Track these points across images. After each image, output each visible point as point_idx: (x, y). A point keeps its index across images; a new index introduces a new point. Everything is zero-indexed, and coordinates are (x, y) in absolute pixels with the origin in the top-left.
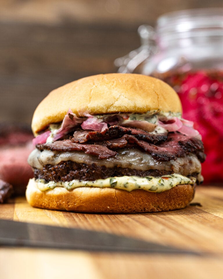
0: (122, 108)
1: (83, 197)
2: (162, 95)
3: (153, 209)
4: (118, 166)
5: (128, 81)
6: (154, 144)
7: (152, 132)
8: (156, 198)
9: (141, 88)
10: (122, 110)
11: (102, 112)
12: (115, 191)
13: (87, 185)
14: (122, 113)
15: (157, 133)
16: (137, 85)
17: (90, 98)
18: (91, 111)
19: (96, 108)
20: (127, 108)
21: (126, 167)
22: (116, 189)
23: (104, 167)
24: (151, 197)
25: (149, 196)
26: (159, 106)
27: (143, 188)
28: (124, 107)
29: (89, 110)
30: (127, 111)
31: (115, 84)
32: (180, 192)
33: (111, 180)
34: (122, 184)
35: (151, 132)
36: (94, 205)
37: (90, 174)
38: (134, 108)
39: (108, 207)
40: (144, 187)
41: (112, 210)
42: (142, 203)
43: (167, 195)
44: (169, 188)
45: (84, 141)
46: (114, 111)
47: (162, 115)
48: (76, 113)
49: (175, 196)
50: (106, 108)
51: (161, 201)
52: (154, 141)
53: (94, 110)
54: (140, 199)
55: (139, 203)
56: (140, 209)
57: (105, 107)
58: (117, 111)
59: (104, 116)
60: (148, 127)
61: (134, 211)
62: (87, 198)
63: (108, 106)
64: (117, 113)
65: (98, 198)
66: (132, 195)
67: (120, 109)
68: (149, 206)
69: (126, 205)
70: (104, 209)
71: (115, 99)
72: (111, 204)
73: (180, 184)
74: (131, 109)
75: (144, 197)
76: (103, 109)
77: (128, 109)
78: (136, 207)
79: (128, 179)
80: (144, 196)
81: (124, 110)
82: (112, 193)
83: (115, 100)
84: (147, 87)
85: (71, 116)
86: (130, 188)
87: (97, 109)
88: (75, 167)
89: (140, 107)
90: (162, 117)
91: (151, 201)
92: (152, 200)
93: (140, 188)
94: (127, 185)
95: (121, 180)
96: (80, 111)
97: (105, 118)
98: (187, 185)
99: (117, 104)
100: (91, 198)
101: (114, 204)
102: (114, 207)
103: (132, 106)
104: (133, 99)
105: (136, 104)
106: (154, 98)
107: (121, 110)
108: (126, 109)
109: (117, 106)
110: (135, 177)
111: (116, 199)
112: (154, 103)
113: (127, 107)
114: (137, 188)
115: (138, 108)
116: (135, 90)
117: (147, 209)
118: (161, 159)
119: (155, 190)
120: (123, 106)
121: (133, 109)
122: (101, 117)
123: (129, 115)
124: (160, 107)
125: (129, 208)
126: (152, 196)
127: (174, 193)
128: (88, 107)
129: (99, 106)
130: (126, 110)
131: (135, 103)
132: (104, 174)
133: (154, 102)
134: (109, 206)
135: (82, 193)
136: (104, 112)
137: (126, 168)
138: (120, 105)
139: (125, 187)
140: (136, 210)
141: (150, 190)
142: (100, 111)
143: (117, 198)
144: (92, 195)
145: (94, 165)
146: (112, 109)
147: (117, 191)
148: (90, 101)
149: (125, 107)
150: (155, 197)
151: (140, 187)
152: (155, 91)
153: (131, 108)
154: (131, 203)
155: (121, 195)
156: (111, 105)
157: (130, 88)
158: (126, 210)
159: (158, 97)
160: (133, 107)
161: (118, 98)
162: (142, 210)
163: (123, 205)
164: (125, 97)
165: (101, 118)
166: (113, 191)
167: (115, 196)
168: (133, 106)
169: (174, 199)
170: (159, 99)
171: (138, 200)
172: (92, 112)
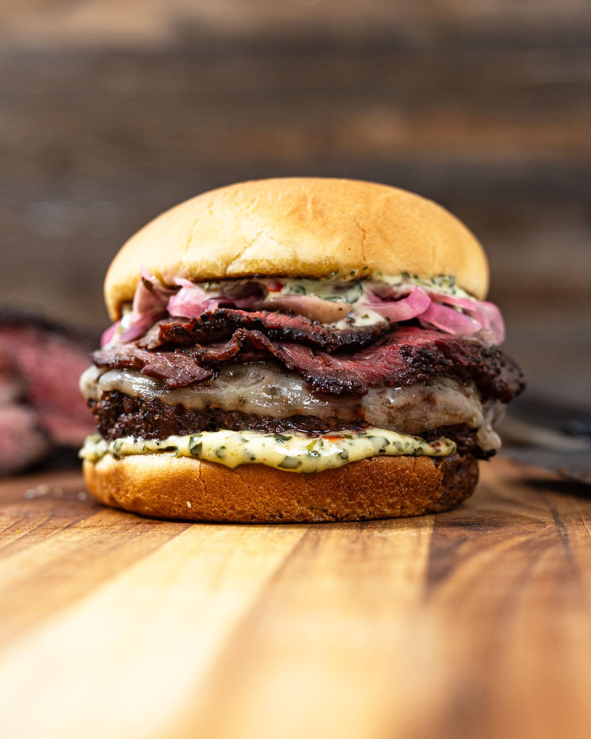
0: (261, 265)
1: (137, 478)
2: (380, 230)
3: (302, 515)
4: (213, 406)
5: (289, 197)
6: (326, 352)
7: (333, 324)
8: (306, 489)
9: (318, 213)
10: (259, 269)
11: (213, 275)
12: (200, 466)
13: (145, 449)
14: (263, 276)
15: (353, 327)
16: (309, 206)
17: (189, 241)
18: (188, 273)
19: (199, 266)
20: (274, 265)
21: (233, 408)
22: (204, 461)
23: (180, 409)
24: (290, 484)
25: (284, 481)
26: (364, 259)
27: (262, 461)
28: (265, 262)
29: (185, 270)
30: (273, 272)
31: (253, 207)
32: (382, 474)
33: (192, 439)
34: (213, 449)
35: (329, 323)
36: (159, 498)
37: (150, 423)
38: (293, 265)
39: (189, 504)
40: (265, 459)
41: (199, 513)
42: (268, 497)
43: (338, 480)
44: (338, 463)
45: (155, 343)
46: (241, 271)
47: (379, 281)
48: (159, 277)
49: (367, 484)
50: (222, 265)
51: (322, 496)
52: (328, 344)
53: (196, 269)
54: (261, 487)
55: (260, 498)
56: (268, 512)
57: (219, 263)
58: (247, 271)
59: (223, 283)
60: (318, 312)
61: (253, 517)
62: (144, 480)
63: (228, 260)
64: (249, 276)
65: (165, 482)
66: (239, 476)
67: (256, 266)
68: (290, 505)
69: (229, 501)
70: (181, 509)
71: (245, 242)
72: (195, 497)
73: (382, 453)
74: (283, 267)
75: (272, 484)
76: (215, 266)
77: (277, 267)
78: (253, 508)
79: (227, 438)
80: (271, 481)
81: (266, 269)
82: (192, 469)
83: (246, 245)
84: (336, 211)
85: (148, 284)
86: (231, 461)
87: (201, 267)
88: (127, 405)
89: (308, 263)
90: (379, 286)
91: (292, 494)
92: (295, 493)
93: (255, 461)
94: (223, 453)
95: (211, 441)
96: (166, 273)
97: (226, 289)
98: (413, 459)
99: (249, 254)
100: (151, 480)
101: (200, 499)
102: (200, 504)
103: (287, 260)
104: (291, 242)
105: (298, 254)
106: (350, 239)
107: (257, 270)
108: (271, 267)
109: (248, 259)
110: (247, 434)
111: (201, 484)
112: (350, 251)
113: (274, 263)
114: (248, 461)
115: (304, 264)
116: (302, 219)
117: (286, 512)
118: (320, 391)
119: (295, 468)
120: (262, 260)
121: (291, 267)
122: (214, 286)
123: (283, 281)
124: (370, 262)
125: (238, 508)
126: (292, 482)
127: (360, 476)
128: (181, 263)
129: (207, 261)
130: (272, 269)
131: (294, 251)
132: (180, 424)
133: (350, 249)
134: (191, 502)
135: (136, 467)
136: (218, 273)
137: (232, 412)
138: (256, 258)
139: (219, 457)
140: (257, 516)
141: (280, 465)
142: (209, 271)
143: (203, 482)
144: (154, 475)
145: (157, 400)
146: (236, 268)
147: (204, 466)
148: (188, 247)
149: (268, 261)
150: (301, 484)
151: (253, 459)
152: (358, 221)
153: (284, 264)
154: (239, 495)
155: (213, 475)
156: (235, 257)
157: (287, 216)
158: (231, 515)
159: (364, 237)
160: (290, 263)
161: (253, 240)
162: (272, 516)
163: (220, 501)
164: (272, 238)
165: (215, 290)
166: (196, 464)
167: (200, 477)
168: (290, 258)
169: (364, 491)
170: (364, 242)
171: (257, 491)
172: (191, 273)
